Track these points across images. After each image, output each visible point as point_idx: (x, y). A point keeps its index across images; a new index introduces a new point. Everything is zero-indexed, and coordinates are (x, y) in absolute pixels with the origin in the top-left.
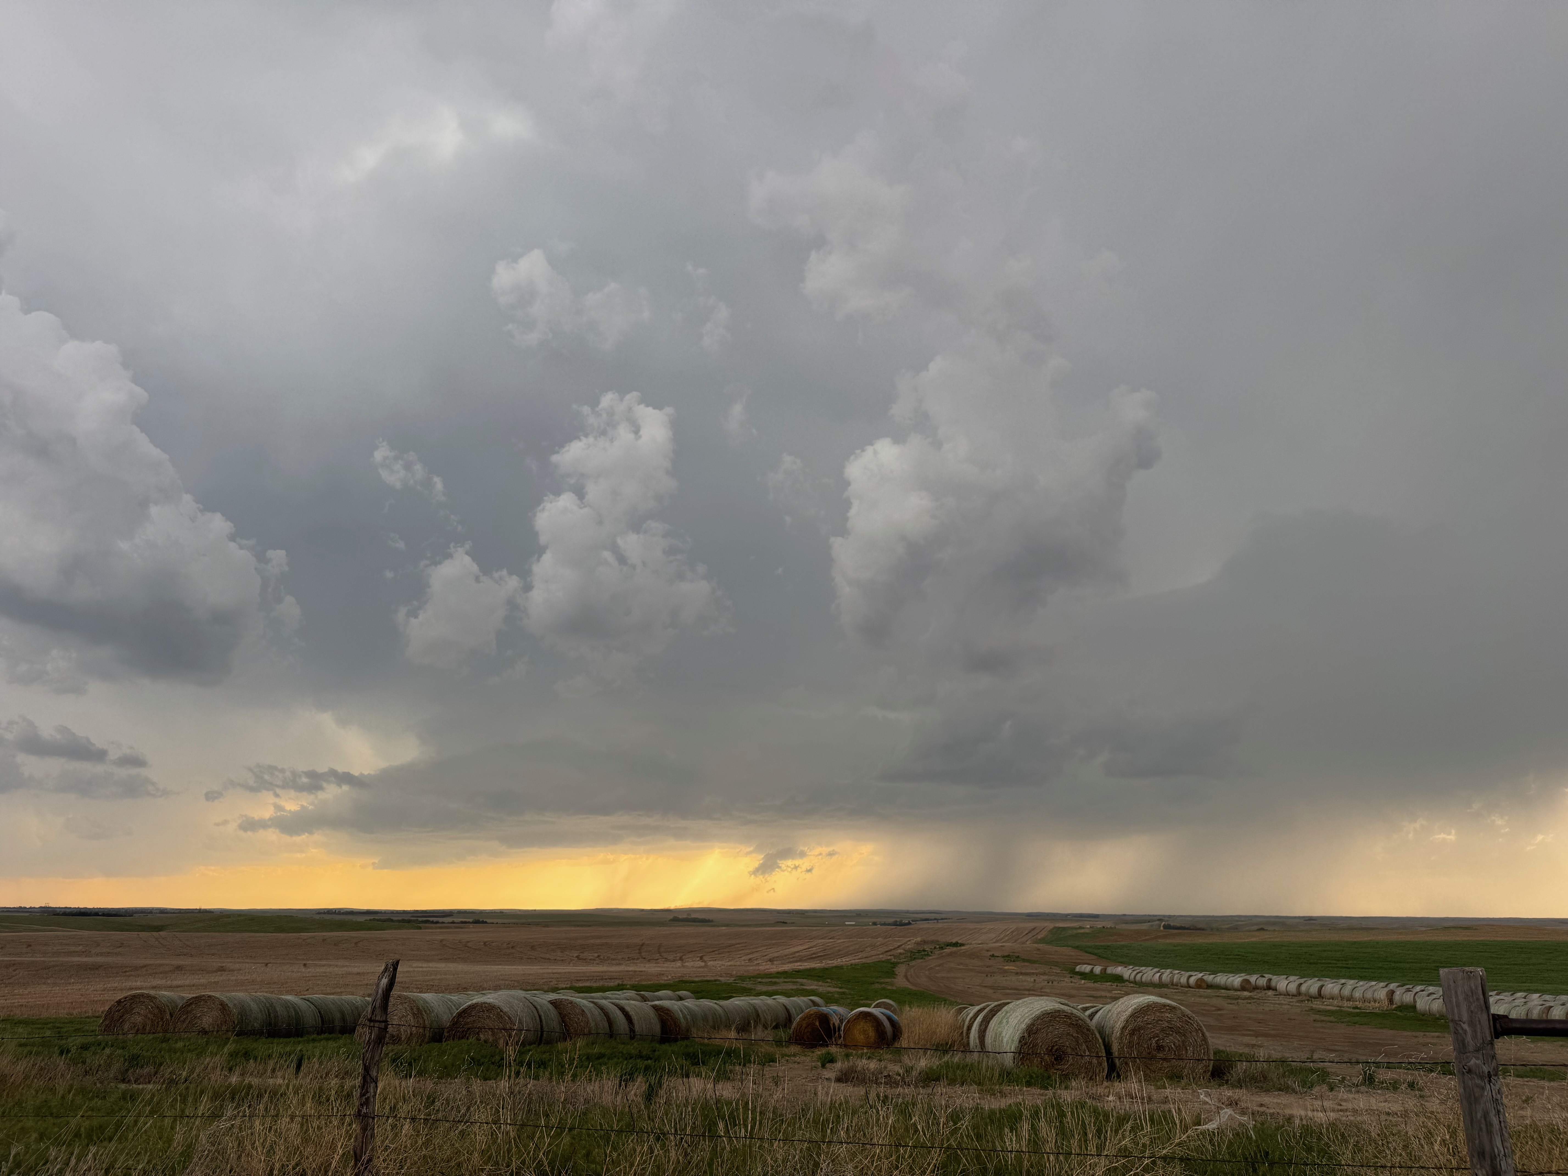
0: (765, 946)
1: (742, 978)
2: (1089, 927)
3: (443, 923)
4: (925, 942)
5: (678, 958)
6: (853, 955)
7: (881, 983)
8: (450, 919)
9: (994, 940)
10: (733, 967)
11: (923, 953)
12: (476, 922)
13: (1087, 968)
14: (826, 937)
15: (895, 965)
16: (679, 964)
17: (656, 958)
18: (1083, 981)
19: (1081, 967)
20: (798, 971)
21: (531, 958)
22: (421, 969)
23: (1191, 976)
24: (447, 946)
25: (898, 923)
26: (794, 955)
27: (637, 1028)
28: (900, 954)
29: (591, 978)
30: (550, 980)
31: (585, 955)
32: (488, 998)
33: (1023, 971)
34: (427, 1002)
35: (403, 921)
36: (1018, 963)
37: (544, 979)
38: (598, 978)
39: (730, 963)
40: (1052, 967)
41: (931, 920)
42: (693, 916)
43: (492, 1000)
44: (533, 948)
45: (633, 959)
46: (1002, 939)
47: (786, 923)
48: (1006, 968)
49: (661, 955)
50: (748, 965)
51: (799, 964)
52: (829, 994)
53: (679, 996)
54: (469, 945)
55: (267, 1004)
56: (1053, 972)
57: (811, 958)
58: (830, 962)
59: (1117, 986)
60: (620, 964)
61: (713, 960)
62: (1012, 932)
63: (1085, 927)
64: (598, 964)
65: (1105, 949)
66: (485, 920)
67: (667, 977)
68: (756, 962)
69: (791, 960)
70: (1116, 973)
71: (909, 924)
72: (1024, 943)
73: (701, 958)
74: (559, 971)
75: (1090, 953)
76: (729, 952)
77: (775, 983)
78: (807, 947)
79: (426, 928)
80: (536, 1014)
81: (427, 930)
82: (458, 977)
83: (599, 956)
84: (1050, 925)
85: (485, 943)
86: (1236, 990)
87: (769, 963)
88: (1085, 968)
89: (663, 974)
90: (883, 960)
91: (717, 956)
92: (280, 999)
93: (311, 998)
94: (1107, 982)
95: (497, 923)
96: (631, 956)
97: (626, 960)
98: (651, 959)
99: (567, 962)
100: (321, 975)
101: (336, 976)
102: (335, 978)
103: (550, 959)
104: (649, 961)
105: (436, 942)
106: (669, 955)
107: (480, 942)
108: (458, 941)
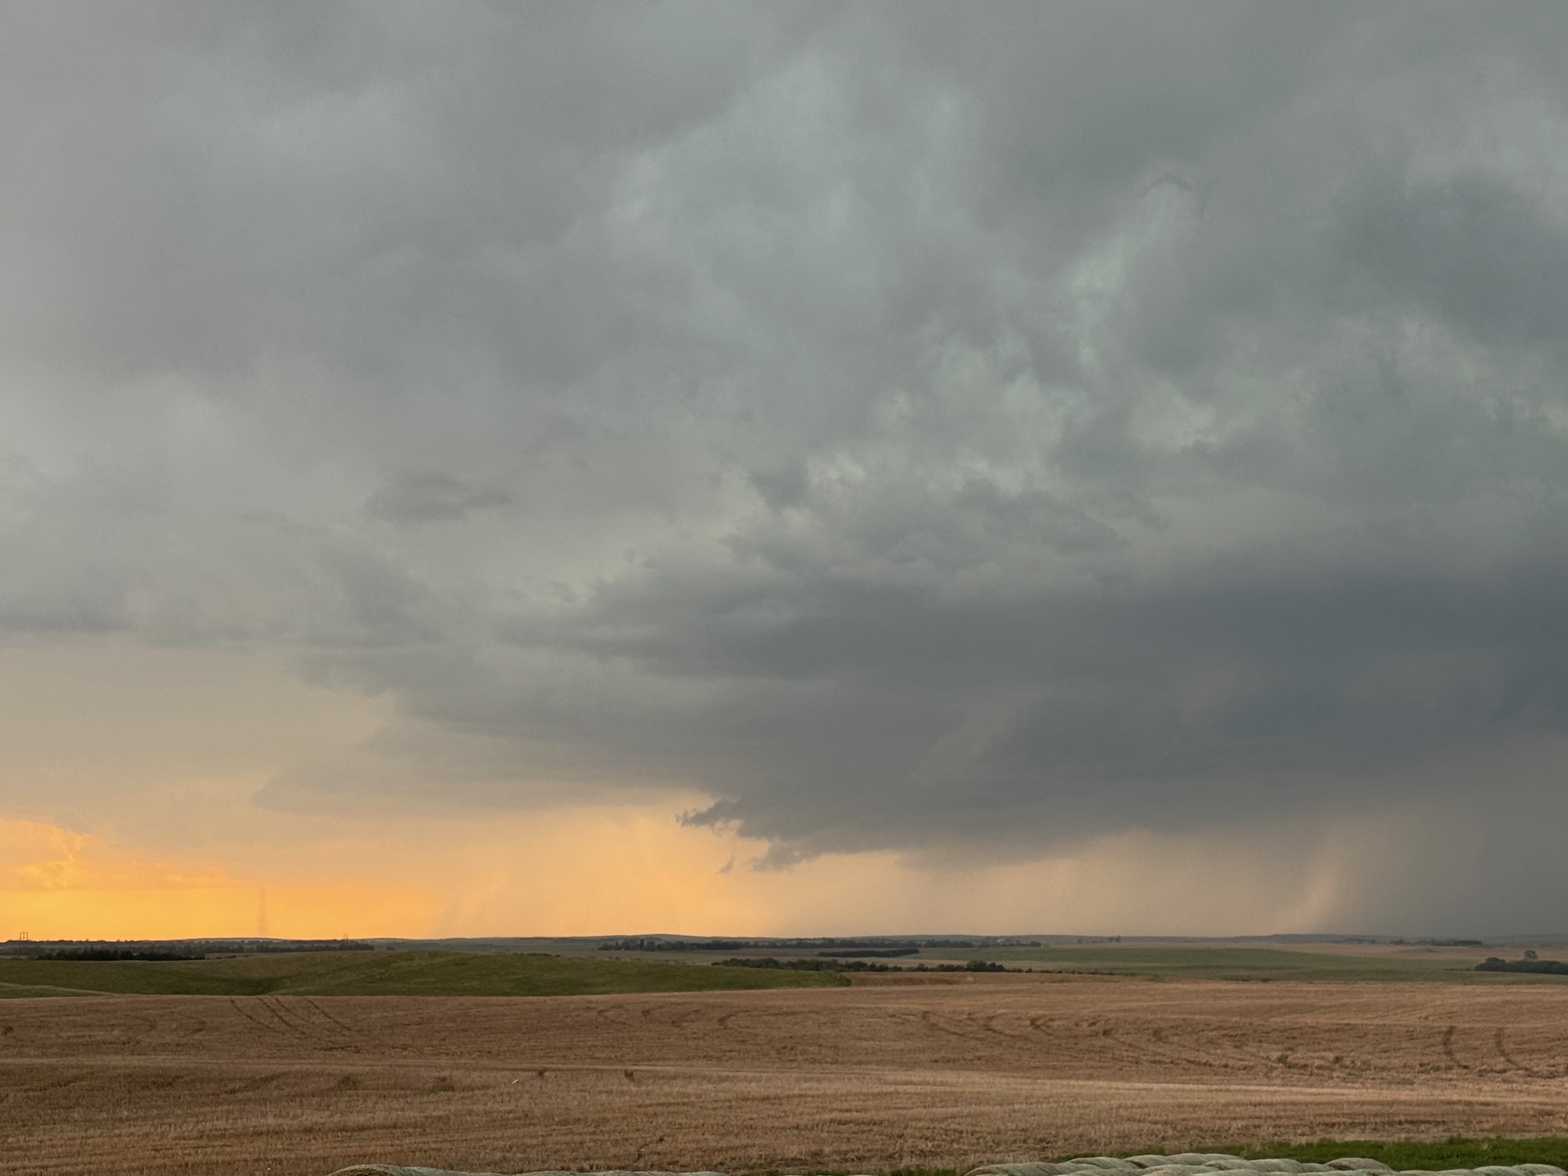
3: (897, 969)
5: (1562, 1069)
8: (912, 961)
12: (978, 968)
17: (1499, 1067)
21: (1160, 1062)
22: (910, 1089)
24: (940, 1029)
29: (1361, 1119)
30: (1257, 1122)
31: (1299, 1055)
35: (802, 965)
37: (1236, 1119)
38: (1378, 1120)
42: (1543, 956)
44: (1157, 1034)
45: (1438, 1069)
49: (1508, 1061)
54: (994, 1024)
60: (1410, 1082)
64: (1349, 1081)
66: (998, 963)
74: (1265, 1098)
79: (863, 982)
81: (868, 988)
83: (1337, 1060)
85: (1033, 1021)
89: (1549, 1114)
95: (1030, 971)
96: (1426, 1062)
97: (1417, 1070)
98: (1485, 1070)
99: (1261, 1074)
100: (679, 1100)
101: (715, 1105)
102: (715, 1109)
103: (1211, 1065)
104: (1481, 1076)
105: (912, 1018)
106: (1531, 1060)
107: (1019, 1019)
108: (965, 1017)
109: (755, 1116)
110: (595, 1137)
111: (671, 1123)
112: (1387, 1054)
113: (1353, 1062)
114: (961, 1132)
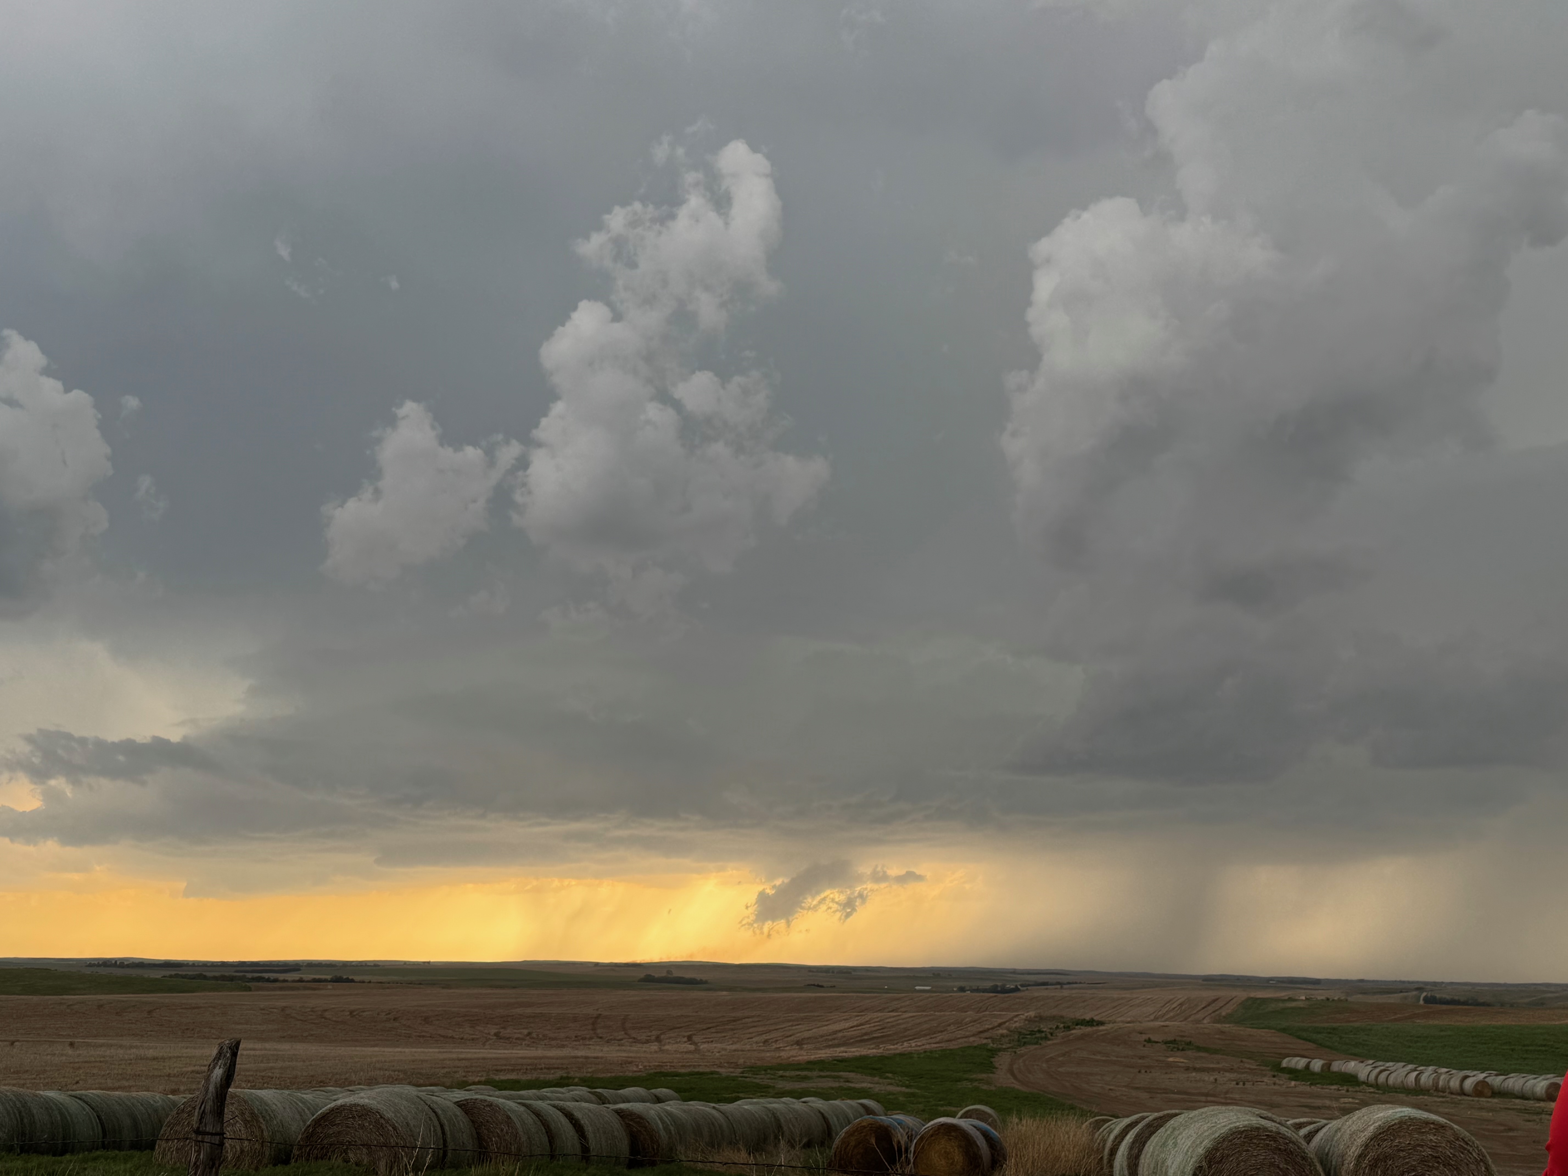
0: (789, 1021)
1: (754, 1069)
2: (1304, 998)
3: (285, 981)
4: (1041, 1018)
5: (653, 1038)
6: (928, 1037)
7: (972, 1080)
8: (295, 976)
9: (1152, 1017)
10: (740, 1053)
11: (1038, 1035)
12: (338, 980)
13: (1299, 1063)
14: (885, 1008)
15: (993, 1052)
16: (654, 1047)
17: (619, 1038)
18: (1293, 1083)
19: (1289, 1061)
20: (842, 1060)
21: (423, 1036)
22: (252, 1053)
23: (1466, 1077)
24: (292, 1017)
25: (999, 989)
26: (835, 1036)
27: (592, 1144)
28: (1002, 1036)
29: (519, 1067)
30: (454, 1070)
31: (508, 1031)
32: (362, 1098)
33: (1198, 1066)
34: (266, 1104)
35: (223, 978)
36: (1189, 1053)
37: (444, 1067)
38: (528, 1067)
39: (734, 1047)
40: (1244, 1060)
41: (1052, 984)
42: (676, 974)
43: (367, 1101)
44: (426, 1020)
45: (584, 1039)
46: (1164, 1015)
47: (822, 986)
48: (1171, 1059)
49: (626, 1034)
50: (763, 1051)
51: (842, 1049)
52: (890, 1097)
53: (656, 1096)
54: (327, 1014)
55: (17, 1102)
56: (1245, 1068)
57: (861, 1041)
58: (892, 1047)
59: (1348, 1091)
60: (563, 1046)
61: (708, 1042)
62: (1181, 1004)
63: (1297, 998)
64: (528, 1046)
65: (1330, 1033)
66: (350, 977)
67: (637, 1066)
68: (775, 1046)
69: (830, 1043)
70: (1347, 1071)
71: (1016, 990)
72: (1198, 1022)
73: (690, 1038)
74: (469, 1056)
75: (1305, 1039)
76: (733, 1030)
77: (805, 1078)
78: (855, 1023)
79: (258, 989)
80: (436, 1123)
81: (260, 993)
82: (311, 1065)
83: (529, 1034)
84: (1242, 995)
85: (351, 1012)
86: (1539, 1100)
87: (794, 1047)
88: (1298, 1061)
89: (630, 1063)
90: (975, 1044)
91: (715, 1035)
92: (37, 1096)
93: (86, 1096)
94: (1332, 1084)
95: (370, 982)
96: (579, 1035)
97: (573, 1039)
98: (611, 1040)
99: (481, 1043)
100: (98, 1060)
101: (120, 1063)
102: (119, 1065)
103: (454, 1038)
104: (608, 1042)
105: (275, 1010)
106: (638, 1033)
107: (343, 1011)
108: (309, 1010)
109: (144, 1069)
110: (33, 1081)
111: (87, 1073)
112: (559, 1031)
113: (538, 1035)
114: (272, 1078)
